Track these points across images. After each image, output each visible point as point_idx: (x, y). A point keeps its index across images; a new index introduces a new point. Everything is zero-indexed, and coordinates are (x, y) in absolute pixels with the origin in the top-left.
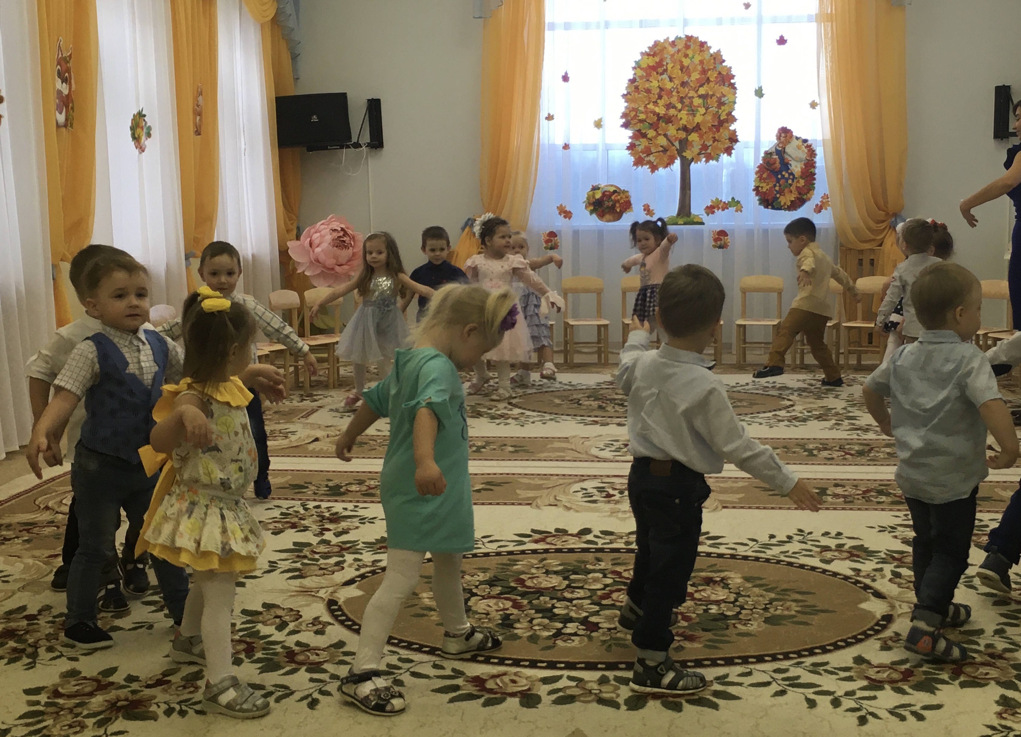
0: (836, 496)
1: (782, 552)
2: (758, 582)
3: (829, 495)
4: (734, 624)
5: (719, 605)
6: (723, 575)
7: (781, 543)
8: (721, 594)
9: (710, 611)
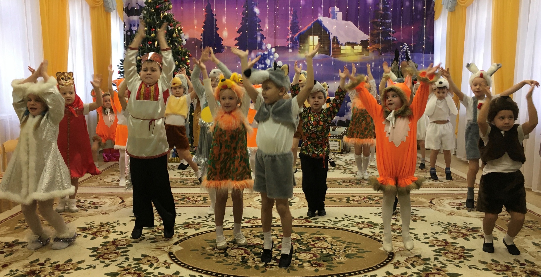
0: (354, 200)
1: (342, 225)
2: (338, 239)
3: (351, 200)
4: (335, 258)
5: (326, 249)
6: (323, 236)
7: (340, 221)
8: (325, 245)
9: (324, 252)
